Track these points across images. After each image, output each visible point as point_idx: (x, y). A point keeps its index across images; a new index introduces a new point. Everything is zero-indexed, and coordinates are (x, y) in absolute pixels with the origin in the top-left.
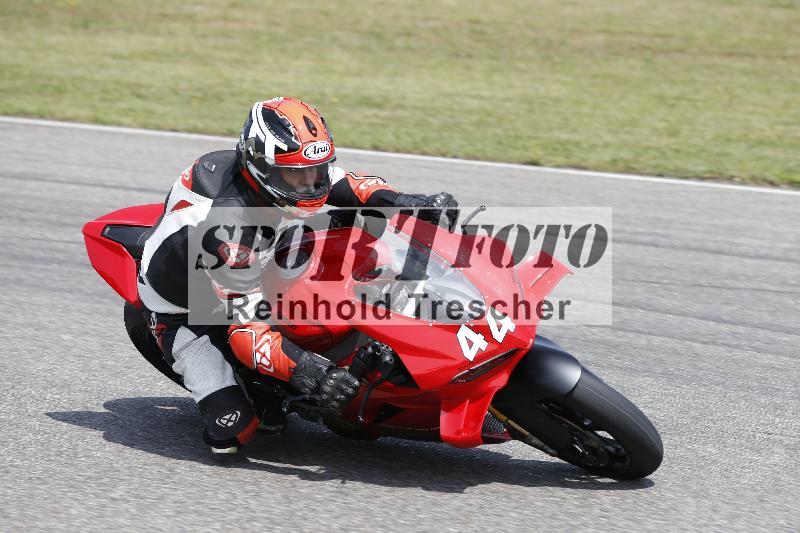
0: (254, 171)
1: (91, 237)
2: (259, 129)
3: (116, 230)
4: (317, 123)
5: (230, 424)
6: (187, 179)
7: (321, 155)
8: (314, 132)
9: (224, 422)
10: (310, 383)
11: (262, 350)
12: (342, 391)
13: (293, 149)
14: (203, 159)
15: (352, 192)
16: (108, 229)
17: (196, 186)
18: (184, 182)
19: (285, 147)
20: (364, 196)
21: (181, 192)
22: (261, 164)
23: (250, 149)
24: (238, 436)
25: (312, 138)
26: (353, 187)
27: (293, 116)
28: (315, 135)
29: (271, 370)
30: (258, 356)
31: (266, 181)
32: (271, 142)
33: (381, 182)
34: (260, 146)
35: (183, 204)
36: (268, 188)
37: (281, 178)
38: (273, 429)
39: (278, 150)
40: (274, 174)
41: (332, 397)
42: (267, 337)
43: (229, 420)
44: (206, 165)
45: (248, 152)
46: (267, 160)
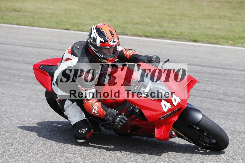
0: (93, 48)
1: (36, 69)
2: (95, 34)
3: (44, 67)
4: (114, 32)
5: (84, 132)
6: (70, 51)
7: (115, 43)
8: (113, 36)
9: (82, 131)
10: (111, 119)
11: (95, 108)
12: (122, 122)
13: (106, 41)
14: (75, 44)
15: (124, 55)
16: (41, 66)
17: (73, 53)
18: (69, 52)
19: (103, 41)
20: (128, 56)
21: (67, 55)
22: (95, 46)
23: (91, 41)
24: (86, 136)
25: (112, 38)
26: (125, 53)
27: (106, 30)
28: (113, 37)
29: (98, 115)
30: (94, 110)
31: (97, 52)
32: (99, 39)
33: (134, 51)
34: (95, 40)
35: (68, 59)
36: (97, 54)
37: (102, 51)
38: (96, 133)
39: (101, 42)
40: (99, 50)
41: (119, 123)
42: (96, 103)
43: (83, 131)
44: (76, 46)
45: (91, 42)
46: (97, 45)
